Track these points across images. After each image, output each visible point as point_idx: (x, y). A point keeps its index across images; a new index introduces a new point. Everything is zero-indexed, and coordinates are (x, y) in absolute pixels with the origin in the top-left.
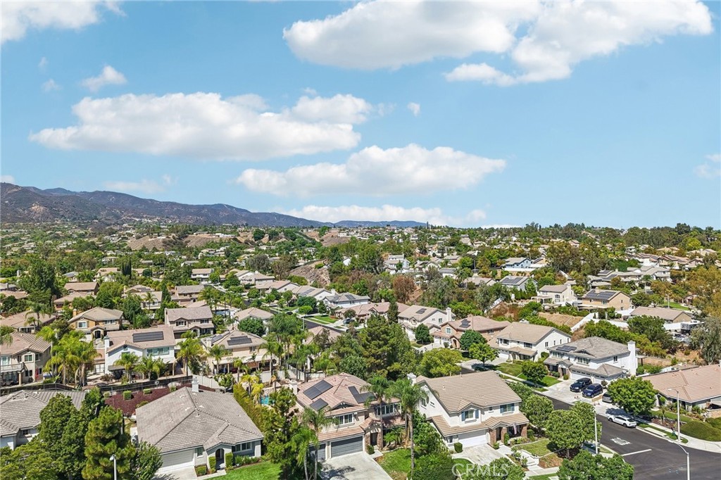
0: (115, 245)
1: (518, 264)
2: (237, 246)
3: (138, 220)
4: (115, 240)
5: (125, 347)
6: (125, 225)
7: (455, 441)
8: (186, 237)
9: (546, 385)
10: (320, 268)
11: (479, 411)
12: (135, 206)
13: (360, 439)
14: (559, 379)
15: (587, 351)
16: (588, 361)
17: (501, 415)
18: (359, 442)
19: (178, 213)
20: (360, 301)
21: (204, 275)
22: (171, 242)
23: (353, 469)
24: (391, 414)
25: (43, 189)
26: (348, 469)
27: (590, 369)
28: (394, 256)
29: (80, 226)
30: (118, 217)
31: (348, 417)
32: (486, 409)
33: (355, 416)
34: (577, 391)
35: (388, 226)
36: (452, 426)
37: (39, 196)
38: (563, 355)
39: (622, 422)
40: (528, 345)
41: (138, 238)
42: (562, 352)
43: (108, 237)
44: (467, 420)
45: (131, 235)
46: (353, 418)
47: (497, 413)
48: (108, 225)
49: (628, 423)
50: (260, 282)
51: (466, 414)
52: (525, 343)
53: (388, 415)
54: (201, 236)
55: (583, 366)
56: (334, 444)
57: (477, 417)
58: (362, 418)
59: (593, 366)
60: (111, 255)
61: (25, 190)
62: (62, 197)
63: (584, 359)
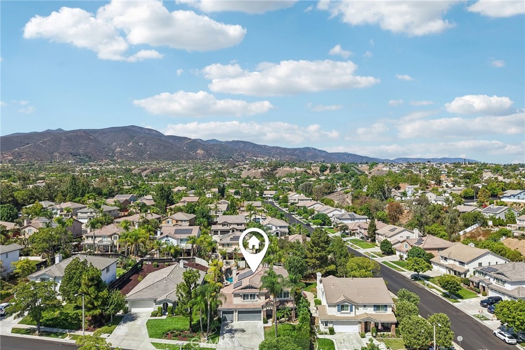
0: (235, 174)
1: (514, 196)
2: (307, 176)
3: (255, 158)
4: (235, 171)
5: (167, 236)
6: (247, 162)
7: (330, 326)
8: (276, 169)
9: (462, 298)
10: (347, 193)
11: (354, 307)
12: (254, 150)
13: (260, 312)
14: (479, 295)
15: (504, 273)
16: (505, 282)
17: (374, 313)
18: (259, 314)
19: (280, 154)
20: (359, 219)
21: (271, 195)
22: (266, 173)
23: (244, 331)
24: (286, 299)
25: (205, 140)
26: (241, 330)
27: (505, 290)
28: (410, 186)
29: (221, 162)
30: (244, 157)
31: (253, 296)
32: (360, 306)
33: (257, 295)
34: (485, 306)
35: (428, 162)
36: (329, 314)
37: (201, 144)
38: (486, 274)
39: (503, 337)
40: (462, 263)
41: (249, 170)
42: (485, 272)
43: (232, 169)
44: (342, 311)
45: (245, 168)
46: (256, 297)
47: (370, 311)
48: (238, 162)
49: (507, 339)
50: (302, 202)
51: (342, 307)
52: (459, 262)
53: (285, 299)
54: (285, 169)
55: (499, 285)
56: (239, 312)
57: (351, 310)
58: (263, 298)
59: (508, 287)
60: (229, 181)
61: (195, 141)
62: (214, 145)
63: (501, 280)
